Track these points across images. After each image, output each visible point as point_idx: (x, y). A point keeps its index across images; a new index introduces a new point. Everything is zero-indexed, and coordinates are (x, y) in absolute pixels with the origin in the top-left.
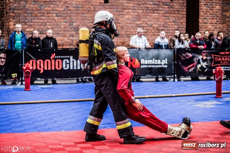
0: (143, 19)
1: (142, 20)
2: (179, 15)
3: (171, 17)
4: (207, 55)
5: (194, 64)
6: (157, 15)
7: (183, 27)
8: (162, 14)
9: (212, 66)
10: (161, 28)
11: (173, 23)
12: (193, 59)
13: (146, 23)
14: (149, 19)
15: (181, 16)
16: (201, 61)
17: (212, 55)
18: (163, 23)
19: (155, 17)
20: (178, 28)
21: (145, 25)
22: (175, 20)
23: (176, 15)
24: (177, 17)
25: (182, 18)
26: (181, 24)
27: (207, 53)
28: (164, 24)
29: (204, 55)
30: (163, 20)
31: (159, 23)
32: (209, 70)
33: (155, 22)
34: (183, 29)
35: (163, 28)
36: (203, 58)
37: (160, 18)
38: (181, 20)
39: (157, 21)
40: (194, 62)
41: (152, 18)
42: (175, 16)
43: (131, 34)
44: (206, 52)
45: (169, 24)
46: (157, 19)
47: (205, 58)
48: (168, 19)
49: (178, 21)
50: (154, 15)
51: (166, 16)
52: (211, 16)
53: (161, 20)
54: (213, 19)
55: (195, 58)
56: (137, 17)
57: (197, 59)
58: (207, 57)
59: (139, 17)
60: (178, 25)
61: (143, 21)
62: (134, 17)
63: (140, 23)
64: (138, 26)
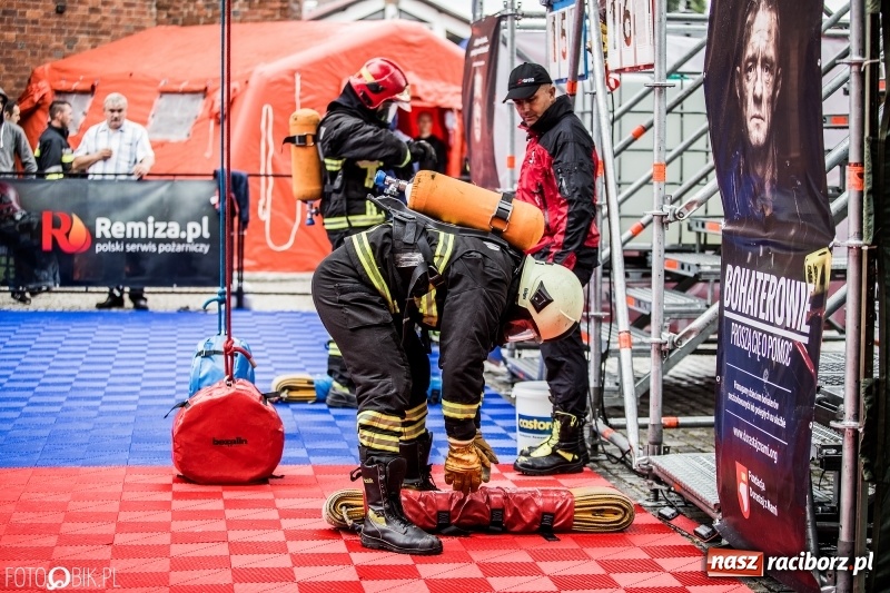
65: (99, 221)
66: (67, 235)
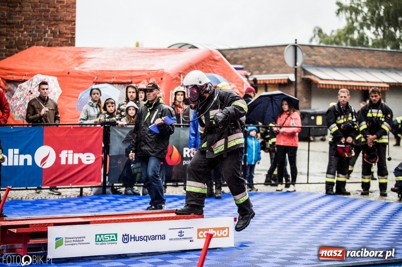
65: (185, 149)
66: (170, 156)
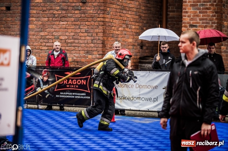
0: (49, 29)
1: (47, 30)
2: (93, 22)
3: (82, 26)
4: (48, 75)
5: (33, 86)
6: (65, 23)
7: (99, 39)
8: (71, 22)
9: (55, 90)
10: (69, 41)
11: (86, 34)
12: (32, 80)
13: (52, 34)
14: (56, 29)
15: (96, 24)
16: (41, 83)
17: (56, 75)
18: (72, 34)
19: (62, 25)
20: (92, 40)
21: (50, 37)
22: (88, 29)
23: (89, 22)
24: (91, 25)
25: (98, 26)
26: (97, 35)
27: (49, 73)
28: (74, 35)
29: (45, 75)
30: (73, 30)
31: (67, 34)
32: (51, 95)
33: (63, 33)
34: (99, 42)
35: (72, 41)
36: (43, 79)
37: (69, 28)
38: (95, 30)
39: (65, 31)
40: (32, 84)
41: (60, 27)
42: (88, 24)
43: (34, 48)
44: (47, 71)
45: (80, 35)
46: (65, 28)
47: (45, 79)
48: (79, 28)
49: (92, 31)
50: (62, 23)
51: (77, 25)
52: (203, 23)
53: (70, 31)
54: (205, 27)
55: (34, 79)
56: (42, 26)
57: (37, 80)
58: (49, 77)
59: (43, 26)
60: (92, 36)
61: (49, 31)
62: (38, 27)
63: (45, 35)
64: (43, 38)
